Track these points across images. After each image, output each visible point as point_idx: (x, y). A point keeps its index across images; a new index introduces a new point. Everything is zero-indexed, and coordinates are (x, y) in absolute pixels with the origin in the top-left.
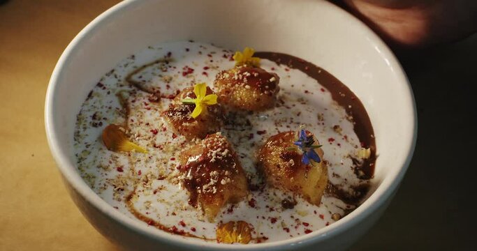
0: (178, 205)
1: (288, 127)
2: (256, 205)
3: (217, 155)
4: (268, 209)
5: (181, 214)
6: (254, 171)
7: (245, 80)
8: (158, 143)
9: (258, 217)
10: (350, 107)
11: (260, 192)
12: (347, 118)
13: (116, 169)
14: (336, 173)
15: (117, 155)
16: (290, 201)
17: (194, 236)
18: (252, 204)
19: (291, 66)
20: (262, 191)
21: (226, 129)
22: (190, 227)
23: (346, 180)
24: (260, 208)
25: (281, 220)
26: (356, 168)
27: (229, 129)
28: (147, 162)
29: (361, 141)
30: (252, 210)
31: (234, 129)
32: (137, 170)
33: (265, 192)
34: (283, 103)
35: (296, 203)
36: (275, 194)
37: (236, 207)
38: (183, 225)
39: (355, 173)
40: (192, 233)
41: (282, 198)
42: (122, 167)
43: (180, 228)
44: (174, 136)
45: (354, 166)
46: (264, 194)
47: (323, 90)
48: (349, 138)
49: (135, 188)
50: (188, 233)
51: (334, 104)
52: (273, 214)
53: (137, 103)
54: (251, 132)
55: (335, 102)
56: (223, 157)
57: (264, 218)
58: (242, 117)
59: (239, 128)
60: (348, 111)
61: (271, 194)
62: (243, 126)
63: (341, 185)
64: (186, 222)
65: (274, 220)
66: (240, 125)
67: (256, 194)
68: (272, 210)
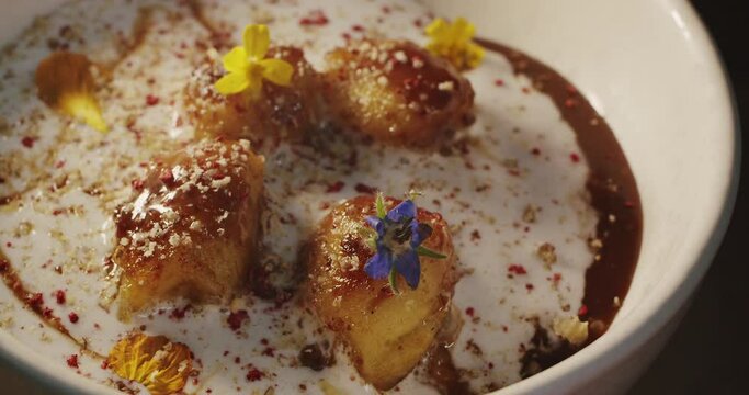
0: (82, 256)
1: (436, 202)
2: (243, 328)
3: (201, 179)
4: (263, 347)
5: (73, 276)
6: (290, 257)
7: (389, 67)
8: (141, 123)
9: (226, 353)
10: (612, 218)
11: (273, 305)
12: (590, 240)
13: (21, 138)
14: (476, 341)
15: (46, 111)
16: (324, 353)
17: (64, 332)
18: (236, 322)
19: (540, 85)
20: (279, 306)
21: (296, 152)
22: (70, 310)
23: (491, 366)
24: (246, 336)
25: (272, 384)
26: (531, 351)
27: (302, 156)
28: (91, 148)
29: (585, 301)
30: (229, 334)
31: (312, 160)
32: (60, 157)
33: (283, 311)
34: (465, 151)
35: (332, 362)
36: (300, 324)
37: (196, 312)
38: (61, 299)
39: (521, 361)
40: (66, 323)
41: (311, 340)
42: (36, 138)
43: (50, 303)
44: (179, 123)
45: (529, 347)
46: (277, 314)
47: (575, 158)
48: (563, 284)
49: (29, 188)
50: (58, 320)
51: (583, 198)
52: (263, 363)
53: (167, 39)
54: (343, 179)
55: (588, 196)
56: (211, 189)
57: (238, 360)
58: (348, 141)
59: (326, 161)
60: (602, 227)
61: (293, 319)
62: (337, 161)
63: (470, 373)
64: (68, 297)
65: (254, 375)
66: (333, 156)
67: (260, 305)
68: (269, 352)
